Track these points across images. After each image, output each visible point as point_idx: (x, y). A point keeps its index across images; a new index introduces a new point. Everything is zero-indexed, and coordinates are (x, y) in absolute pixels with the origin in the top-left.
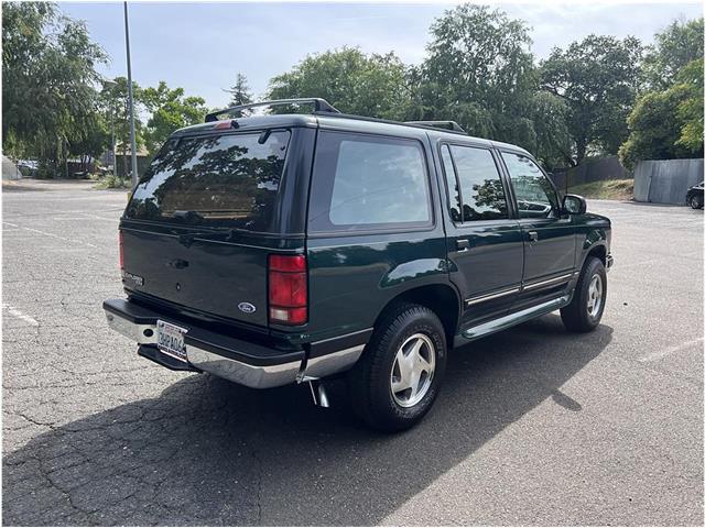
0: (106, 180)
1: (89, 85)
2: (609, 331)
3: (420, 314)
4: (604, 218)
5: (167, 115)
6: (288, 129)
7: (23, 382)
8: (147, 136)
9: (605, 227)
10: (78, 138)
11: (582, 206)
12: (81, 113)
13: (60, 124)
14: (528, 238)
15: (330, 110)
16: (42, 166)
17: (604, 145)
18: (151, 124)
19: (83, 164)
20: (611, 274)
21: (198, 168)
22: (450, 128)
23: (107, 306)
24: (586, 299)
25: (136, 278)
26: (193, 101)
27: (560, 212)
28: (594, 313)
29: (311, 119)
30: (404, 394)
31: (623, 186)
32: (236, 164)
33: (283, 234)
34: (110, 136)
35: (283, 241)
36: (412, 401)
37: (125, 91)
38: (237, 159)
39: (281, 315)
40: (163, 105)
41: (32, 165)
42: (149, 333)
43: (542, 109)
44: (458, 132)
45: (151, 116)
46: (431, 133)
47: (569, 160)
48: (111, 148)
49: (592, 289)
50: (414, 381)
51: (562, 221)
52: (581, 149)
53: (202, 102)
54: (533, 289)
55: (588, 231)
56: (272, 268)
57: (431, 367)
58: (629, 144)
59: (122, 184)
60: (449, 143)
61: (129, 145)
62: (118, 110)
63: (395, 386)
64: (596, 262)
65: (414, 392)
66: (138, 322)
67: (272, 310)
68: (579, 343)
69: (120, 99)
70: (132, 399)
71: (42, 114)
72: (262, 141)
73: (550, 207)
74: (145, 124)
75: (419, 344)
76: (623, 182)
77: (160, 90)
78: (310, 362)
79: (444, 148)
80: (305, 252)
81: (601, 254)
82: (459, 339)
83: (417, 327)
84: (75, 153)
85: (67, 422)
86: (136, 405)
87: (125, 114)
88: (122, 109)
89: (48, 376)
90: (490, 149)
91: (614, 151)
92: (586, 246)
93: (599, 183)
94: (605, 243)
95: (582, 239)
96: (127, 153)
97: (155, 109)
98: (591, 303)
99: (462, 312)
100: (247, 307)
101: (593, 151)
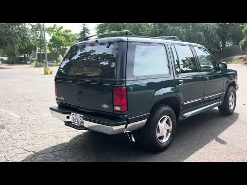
0: (34, 64)
1: (27, 27)
2: (238, 115)
3: (166, 108)
4: (234, 71)
5: (57, 37)
6: (118, 42)
7: (20, 137)
8: (49, 46)
9: (235, 74)
10: (23, 47)
11: (225, 66)
12: (24, 38)
13: (16, 42)
14: (205, 79)
15: (131, 35)
16: (9, 59)
17: (233, 41)
18: (51, 41)
19: (25, 58)
20: (238, 92)
21: (78, 59)
22: (174, 39)
23: (51, 109)
24: (228, 102)
25: (61, 98)
26: (67, 31)
27: (217, 69)
28: (232, 108)
29: (125, 38)
30: (161, 138)
31: (242, 58)
32: (92, 56)
33: (118, 80)
34: (35, 46)
35: (118, 83)
36: (164, 141)
37: (40, 28)
38: (92, 54)
39: (118, 108)
40: (55, 33)
41: (5, 59)
42: (68, 117)
43: (207, 28)
44: (177, 40)
45: (51, 38)
46: (168, 41)
47: (218, 48)
48: (35, 51)
49: (231, 98)
50: (164, 133)
51: (218, 72)
52: (224, 43)
53: (70, 31)
54: (208, 98)
55: (228, 76)
56: (114, 92)
57: (171, 128)
58: (243, 41)
59: (40, 65)
60: (174, 44)
61: (42, 49)
62: (37, 36)
63: (158, 135)
64: (232, 88)
65: (165, 137)
66: (64, 113)
67: (115, 107)
68: (227, 119)
69: (38, 32)
70: (60, 142)
71: (9, 38)
72: (108, 47)
73: (212, 67)
74: (48, 41)
75: (166, 119)
76: (242, 56)
77: (54, 27)
78: (129, 125)
79: (173, 46)
80: (126, 86)
81: (233, 85)
82: (180, 118)
83: (165, 113)
84: (21, 54)
85: (39, 150)
86: (62, 145)
87: (40, 37)
88: (39, 35)
89: (29, 135)
90: (190, 46)
91: (238, 44)
92: (228, 82)
93: (232, 57)
94: (235, 80)
95: (226, 79)
96: (42, 53)
97: (52, 35)
98: (230, 104)
99: (182, 108)
100: (105, 106)
101: (229, 44)
